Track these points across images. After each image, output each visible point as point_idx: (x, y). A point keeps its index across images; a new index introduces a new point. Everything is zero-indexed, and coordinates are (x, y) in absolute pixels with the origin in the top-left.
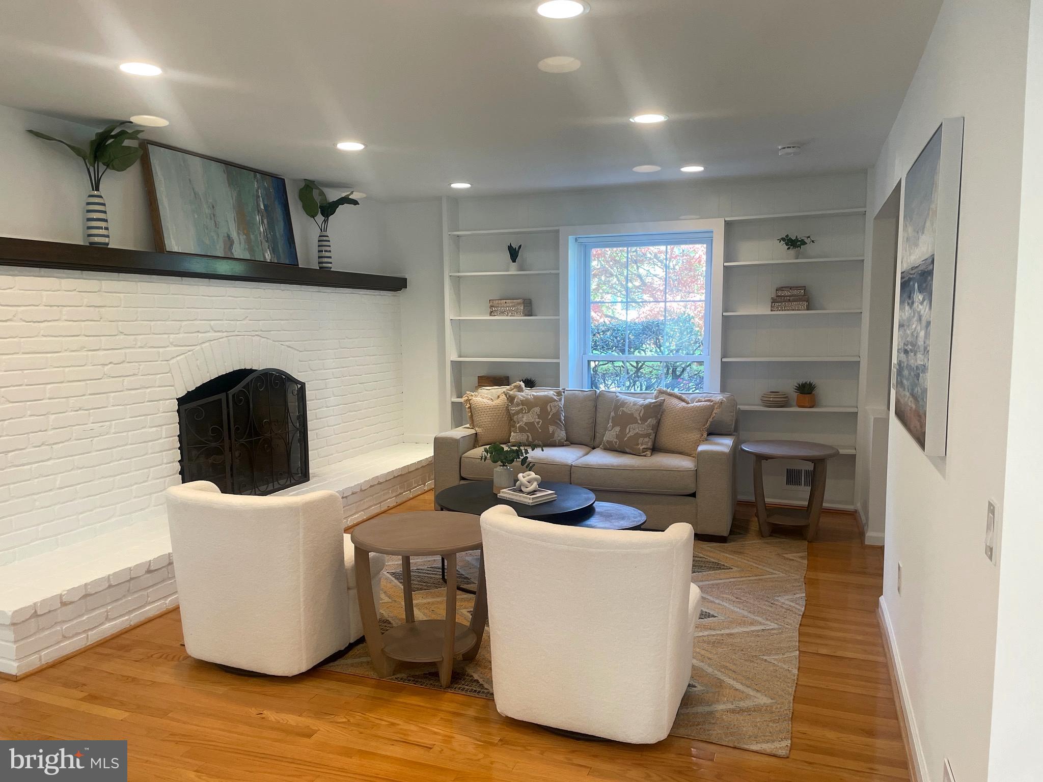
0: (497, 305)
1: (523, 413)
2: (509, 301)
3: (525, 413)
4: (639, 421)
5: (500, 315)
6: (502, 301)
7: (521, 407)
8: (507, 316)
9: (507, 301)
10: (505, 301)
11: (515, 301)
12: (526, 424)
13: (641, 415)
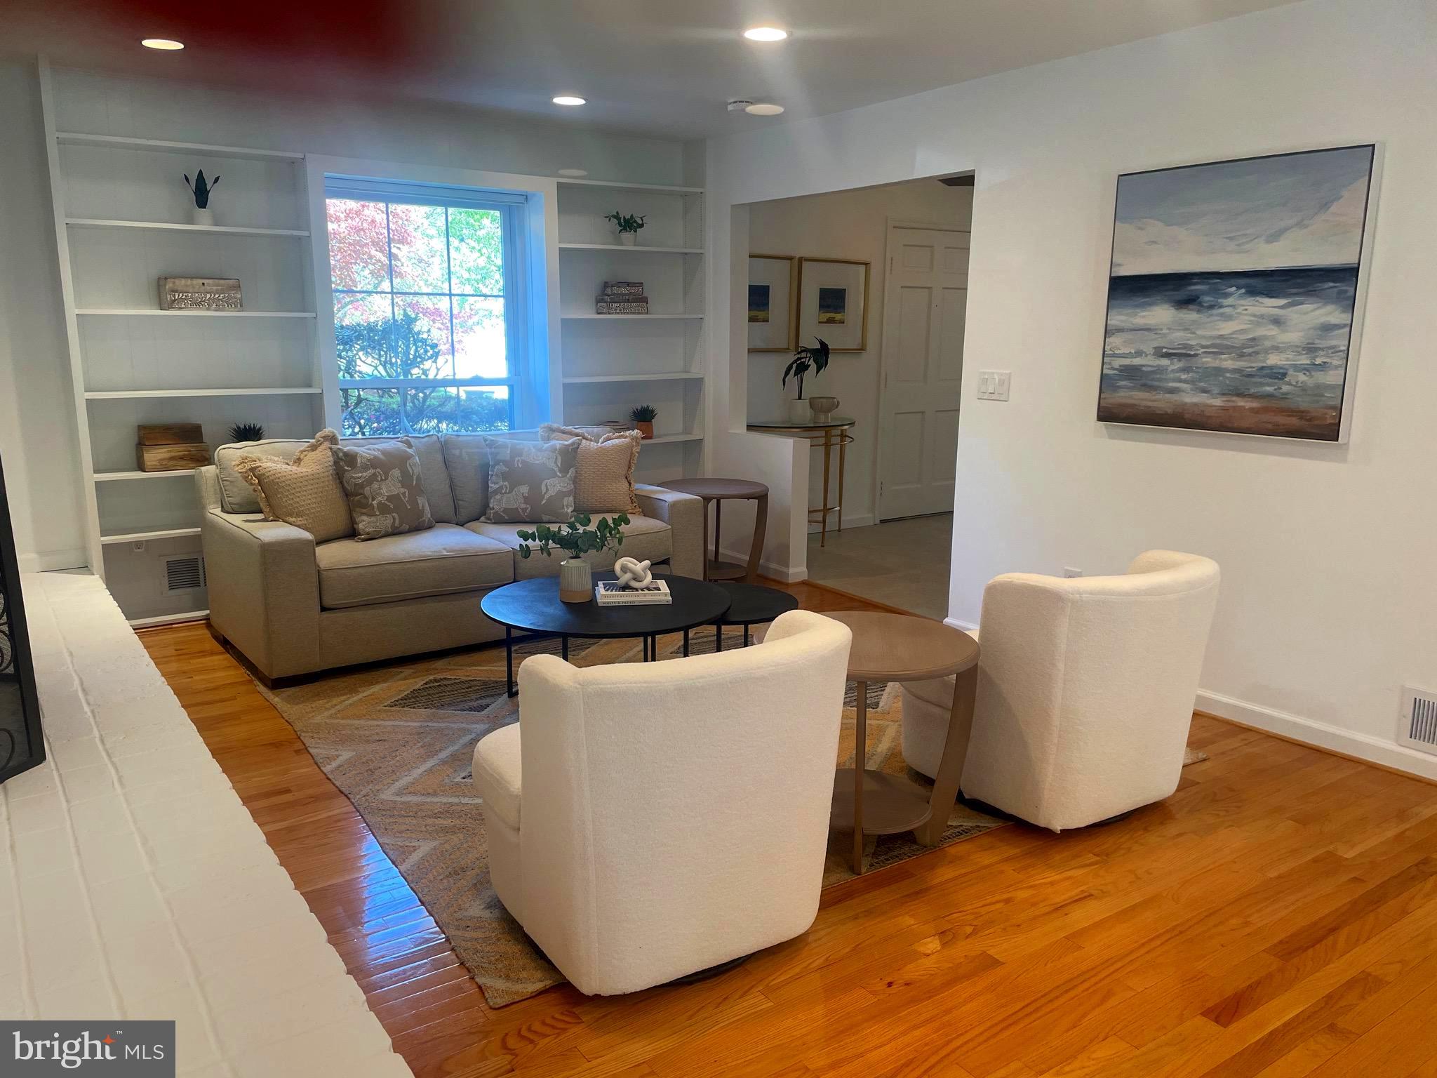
0: (185, 289)
1: (378, 481)
2: (211, 281)
3: (382, 480)
4: (558, 473)
5: (191, 308)
6: (196, 282)
7: (371, 471)
8: (208, 309)
9: (206, 281)
10: (201, 281)
11: (222, 282)
12: (390, 498)
13: (559, 464)
